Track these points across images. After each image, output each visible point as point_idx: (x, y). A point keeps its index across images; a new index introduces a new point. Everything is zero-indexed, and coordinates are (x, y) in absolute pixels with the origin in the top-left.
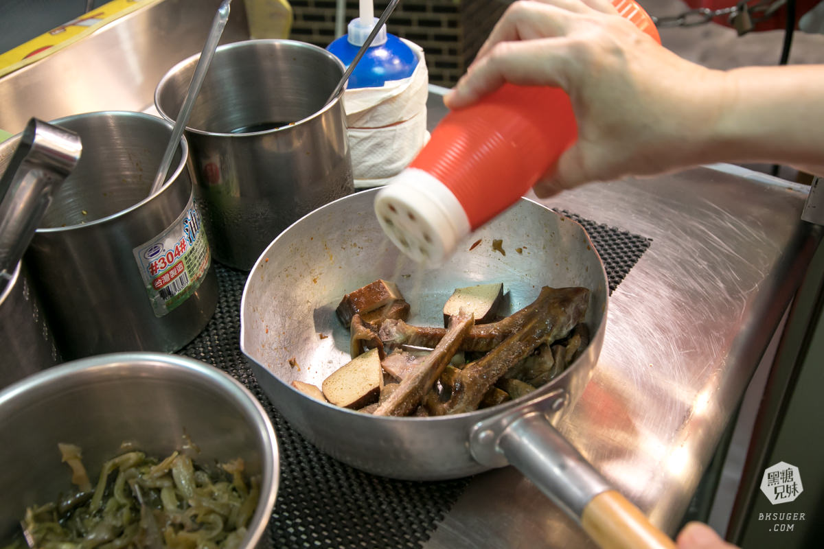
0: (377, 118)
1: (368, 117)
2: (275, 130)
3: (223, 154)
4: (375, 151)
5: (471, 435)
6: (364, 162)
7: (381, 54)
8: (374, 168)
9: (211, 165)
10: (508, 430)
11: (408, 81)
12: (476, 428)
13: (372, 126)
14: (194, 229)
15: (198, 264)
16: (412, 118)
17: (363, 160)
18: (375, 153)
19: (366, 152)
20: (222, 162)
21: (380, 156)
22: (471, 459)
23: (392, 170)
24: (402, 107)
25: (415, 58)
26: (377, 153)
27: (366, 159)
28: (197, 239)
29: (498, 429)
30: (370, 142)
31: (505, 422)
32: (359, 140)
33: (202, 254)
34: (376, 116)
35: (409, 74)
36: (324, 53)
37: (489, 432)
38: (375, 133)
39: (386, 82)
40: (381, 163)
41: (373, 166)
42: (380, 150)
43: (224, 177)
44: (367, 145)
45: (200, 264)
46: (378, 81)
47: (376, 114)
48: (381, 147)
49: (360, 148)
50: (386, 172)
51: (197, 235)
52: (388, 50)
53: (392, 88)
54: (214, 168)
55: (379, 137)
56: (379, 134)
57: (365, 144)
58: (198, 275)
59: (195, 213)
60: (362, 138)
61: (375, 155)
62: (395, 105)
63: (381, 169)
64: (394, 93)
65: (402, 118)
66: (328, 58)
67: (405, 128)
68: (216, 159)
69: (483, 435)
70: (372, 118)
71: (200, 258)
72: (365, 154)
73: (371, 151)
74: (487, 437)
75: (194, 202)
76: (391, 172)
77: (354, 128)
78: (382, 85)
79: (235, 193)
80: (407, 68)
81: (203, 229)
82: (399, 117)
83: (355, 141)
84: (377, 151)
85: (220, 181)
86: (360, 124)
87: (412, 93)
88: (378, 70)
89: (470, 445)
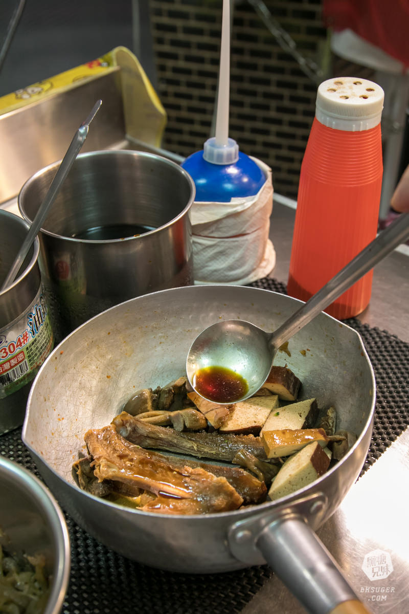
0: (221, 229)
1: (213, 228)
2: (120, 240)
3: (74, 254)
4: (218, 258)
5: (230, 534)
6: (207, 266)
7: (233, 171)
8: (215, 273)
9: (62, 262)
10: (266, 530)
11: (254, 198)
12: (234, 527)
13: (216, 236)
14: (38, 323)
15: (39, 354)
16: (255, 231)
17: (207, 264)
18: (218, 260)
19: (209, 258)
20: (72, 261)
21: (222, 262)
22: (232, 556)
23: (231, 275)
24: (246, 222)
25: (263, 178)
26: (220, 260)
27: (210, 264)
28: (40, 331)
29: (256, 529)
30: (213, 250)
31: (263, 522)
32: (204, 247)
33: (43, 345)
34: (221, 228)
35: (255, 192)
36: (178, 168)
37: (246, 533)
38: (219, 242)
39: (233, 199)
40: (222, 269)
41: (216, 271)
42: (223, 258)
43: (72, 274)
44: (211, 252)
45: (40, 354)
46: (226, 197)
47: (221, 226)
48: (224, 255)
49: (204, 254)
50: (227, 277)
51: (41, 328)
52: (238, 169)
53: (238, 204)
54: (64, 265)
55: (222, 246)
56: (222, 244)
57: (209, 251)
58: (38, 363)
59: (41, 308)
60: (207, 245)
61: (218, 262)
62: (239, 220)
63: (222, 275)
64: (239, 209)
65: (245, 231)
66: (180, 173)
67: (247, 240)
68: (66, 258)
69: (240, 534)
70: (218, 229)
71: (41, 348)
72: (209, 259)
73: (214, 258)
74: (244, 536)
75: (41, 298)
76: (231, 277)
77: (200, 236)
78: (229, 201)
79: (82, 290)
80: (254, 185)
81: (48, 321)
82: (243, 229)
83: (200, 247)
84: (220, 258)
85: (69, 277)
86: (206, 233)
87: (256, 209)
88: (229, 186)
89: (228, 543)
